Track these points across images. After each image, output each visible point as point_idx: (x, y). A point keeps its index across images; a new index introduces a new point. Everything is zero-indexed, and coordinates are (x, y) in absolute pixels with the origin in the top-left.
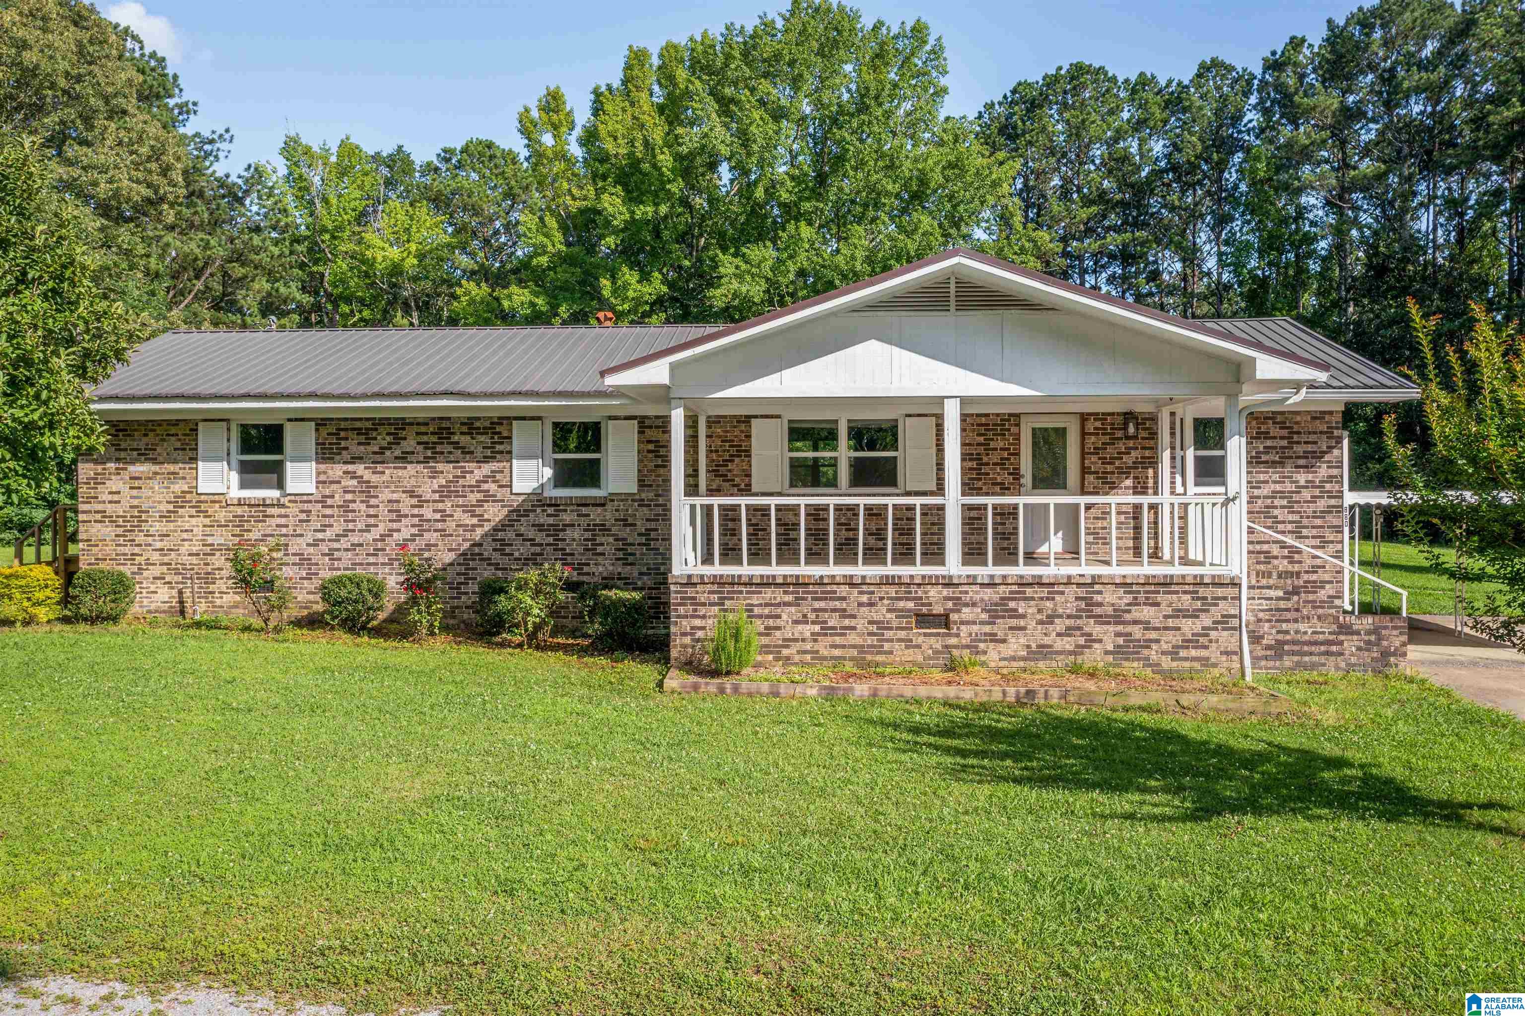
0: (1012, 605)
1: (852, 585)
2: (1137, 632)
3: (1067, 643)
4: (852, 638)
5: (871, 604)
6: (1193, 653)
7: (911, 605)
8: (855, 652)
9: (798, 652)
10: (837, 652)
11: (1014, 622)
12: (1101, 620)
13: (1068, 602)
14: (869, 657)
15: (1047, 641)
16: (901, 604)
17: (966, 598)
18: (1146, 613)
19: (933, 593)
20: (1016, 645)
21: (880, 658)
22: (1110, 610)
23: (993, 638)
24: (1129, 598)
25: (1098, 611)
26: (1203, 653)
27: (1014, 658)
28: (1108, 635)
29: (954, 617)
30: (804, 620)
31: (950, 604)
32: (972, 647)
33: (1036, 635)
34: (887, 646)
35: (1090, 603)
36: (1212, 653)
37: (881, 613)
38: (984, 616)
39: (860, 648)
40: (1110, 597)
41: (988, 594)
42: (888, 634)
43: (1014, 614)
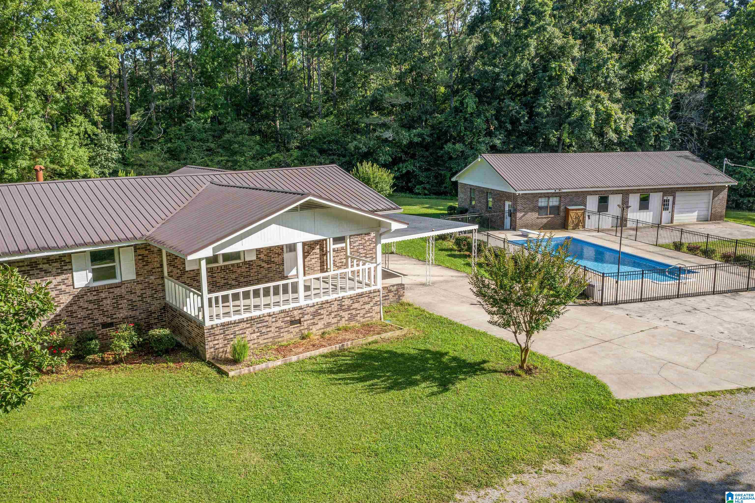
0: (319, 311)
1: (270, 316)
2: (354, 312)
3: (335, 320)
4: (271, 335)
5: (276, 321)
6: (369, 315)
7: (289, 318)
8: (271, 340)
9: (253, 344)
10: (265, 341)
11: (319, 317)
12: (344, 310)
13: (335, 307)
14: (276, 340)
15: (330, 321)
16: (286, 319)
17: (306, 312)
18: (356, 305)
19: (296, 313)
20: (321, 325)
21: (280, 340)
22: (346, 307)
23: (314, 324)
24: (351, 302)
25: (343, 308)
26: (371, 314)
27: (320, 329)
28: (346, 315)
29: (302, 320)
30: (254, 332)
31: (301, 316)
32: (308, 329)
33: (326, 320)
34: (282, 335)
35: (341, 306)
36: (373, 314)
37: (279, 324)
38: (311, 317)
39: (273, 338)
40: (347, 302)
41: (312, 309)
42: (282, 330)
43: (320, 314)
